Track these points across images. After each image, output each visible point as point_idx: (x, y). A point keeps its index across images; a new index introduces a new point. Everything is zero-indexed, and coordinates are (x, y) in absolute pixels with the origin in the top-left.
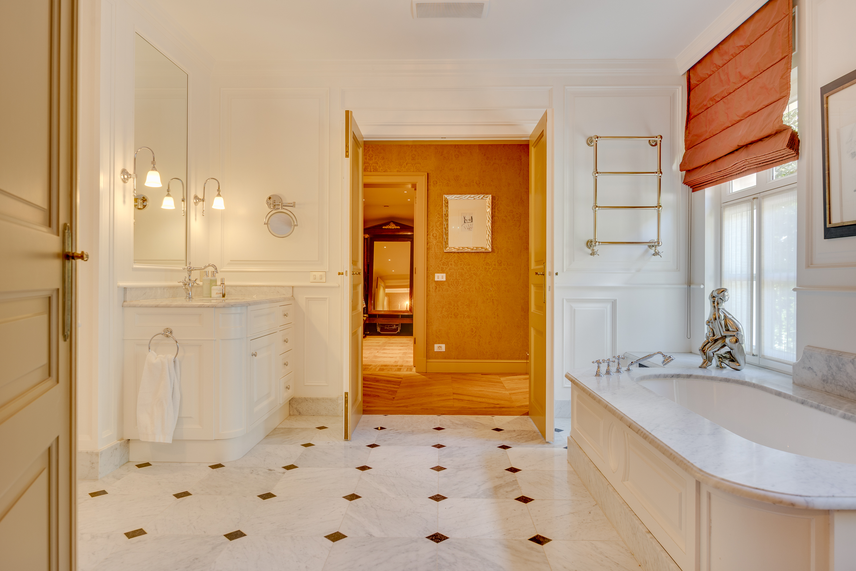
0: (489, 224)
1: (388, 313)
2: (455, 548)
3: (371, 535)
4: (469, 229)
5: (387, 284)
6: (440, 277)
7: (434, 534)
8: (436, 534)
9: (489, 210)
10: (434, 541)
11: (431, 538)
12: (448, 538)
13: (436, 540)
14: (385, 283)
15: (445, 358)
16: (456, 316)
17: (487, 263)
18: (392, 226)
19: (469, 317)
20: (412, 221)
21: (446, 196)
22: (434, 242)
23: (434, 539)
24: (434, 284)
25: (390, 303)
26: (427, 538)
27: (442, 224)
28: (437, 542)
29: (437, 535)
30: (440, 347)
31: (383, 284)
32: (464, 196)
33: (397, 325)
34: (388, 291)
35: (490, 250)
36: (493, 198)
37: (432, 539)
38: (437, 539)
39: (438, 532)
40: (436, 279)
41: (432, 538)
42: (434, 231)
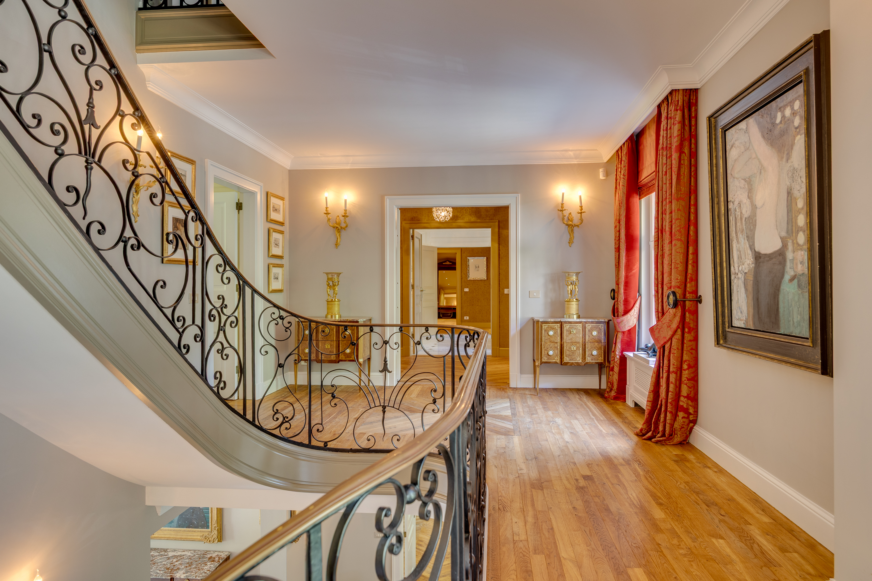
0: (486, 269)
1: (446, 307)
4: (478, 271)
5: (445, 292)
6: (466, 290)
9: (485, 263)
14: (444, 291)
15: (469, 322)
16: (473, 305)
17: (485, 284)
18: (448, 263)
19: (478, 305)
20: (455, 259)
21: (468, 258)
22: (464, 276)
24: (464, 293)
25: (447, 303)
27: (467, 269)
30: (466, 318)
31: (443, 292)
32: (475, 258)
33: (450, 313)
34: (446, 296)
35: (486, 279)
36: (487, 258)
40: (465, 291)
42: (464, 272)
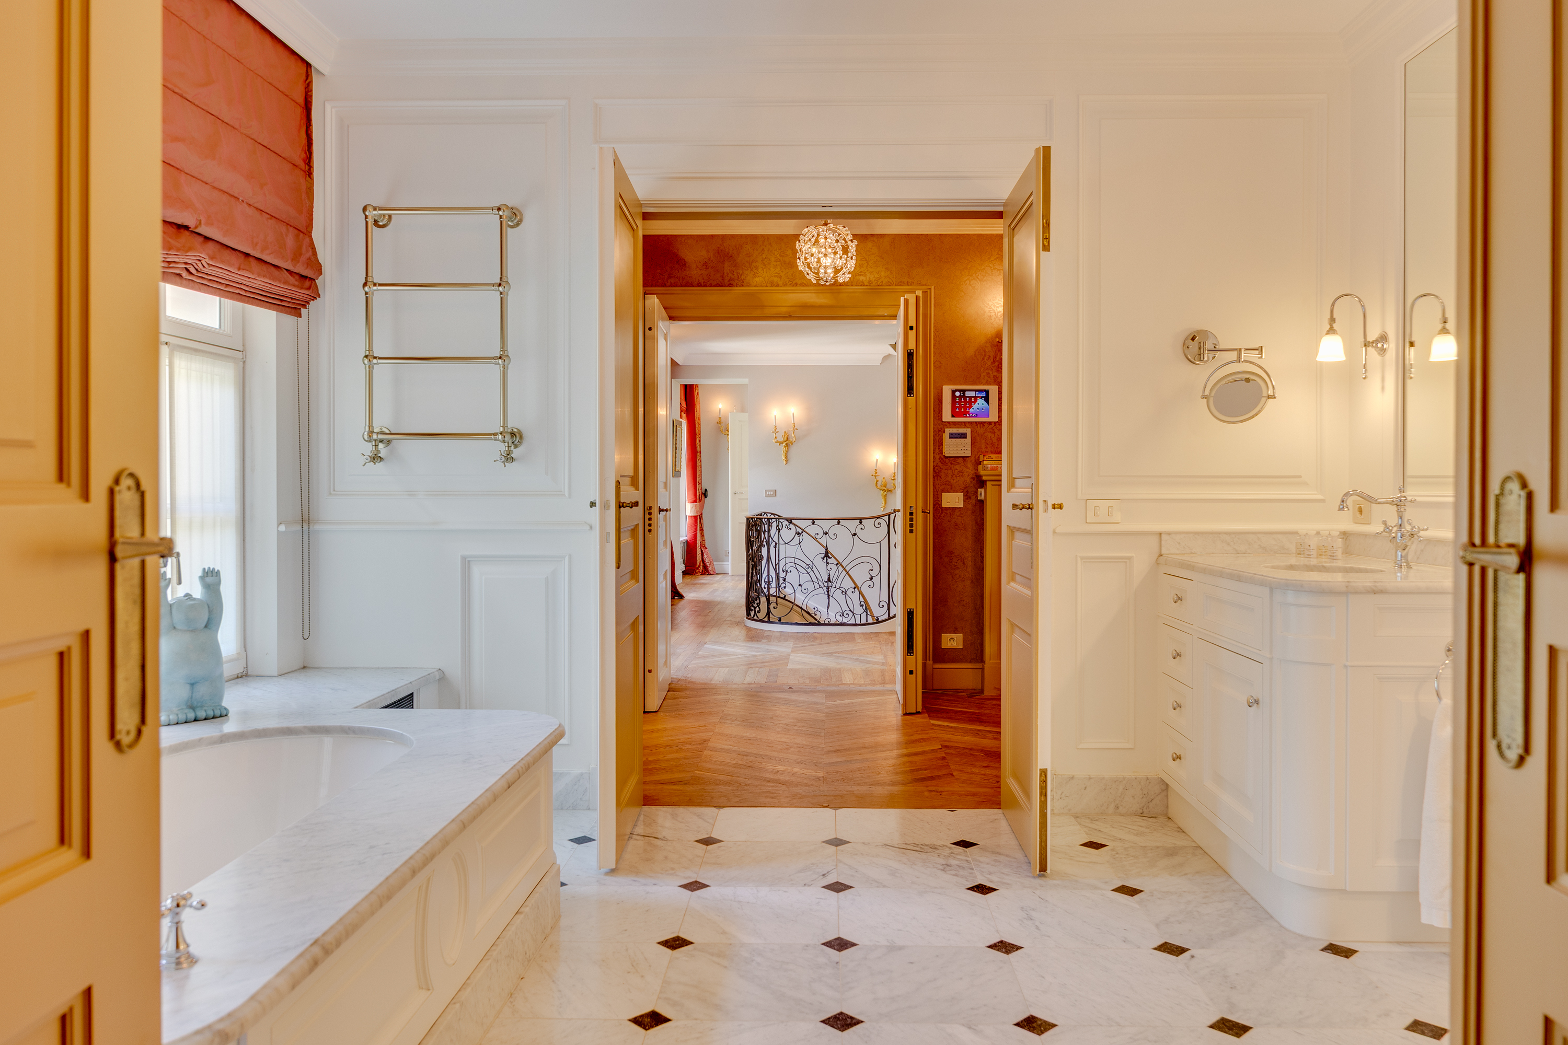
2: (811, 1004)
3: (970, 1028)
7: (849, 1028)
8: (846, 1029)
10: (847, 1015)
11: (854, 1021)
12: (822, 1022)
13: (844, 1018)
23: (848, 1018)
26: (862, 1022)
28: (841, 1013)
29: (843, 1026)
37: (852, 1018)
38: (842, 1018)
39: (840, 1032)
41: (852, 1021)
